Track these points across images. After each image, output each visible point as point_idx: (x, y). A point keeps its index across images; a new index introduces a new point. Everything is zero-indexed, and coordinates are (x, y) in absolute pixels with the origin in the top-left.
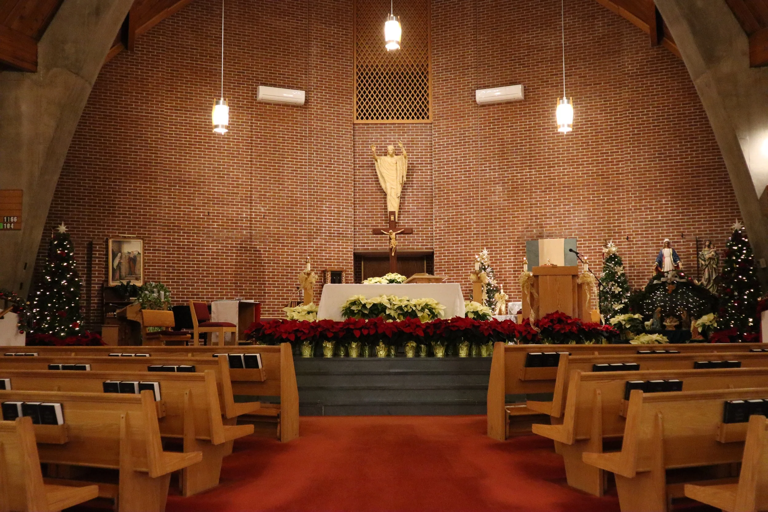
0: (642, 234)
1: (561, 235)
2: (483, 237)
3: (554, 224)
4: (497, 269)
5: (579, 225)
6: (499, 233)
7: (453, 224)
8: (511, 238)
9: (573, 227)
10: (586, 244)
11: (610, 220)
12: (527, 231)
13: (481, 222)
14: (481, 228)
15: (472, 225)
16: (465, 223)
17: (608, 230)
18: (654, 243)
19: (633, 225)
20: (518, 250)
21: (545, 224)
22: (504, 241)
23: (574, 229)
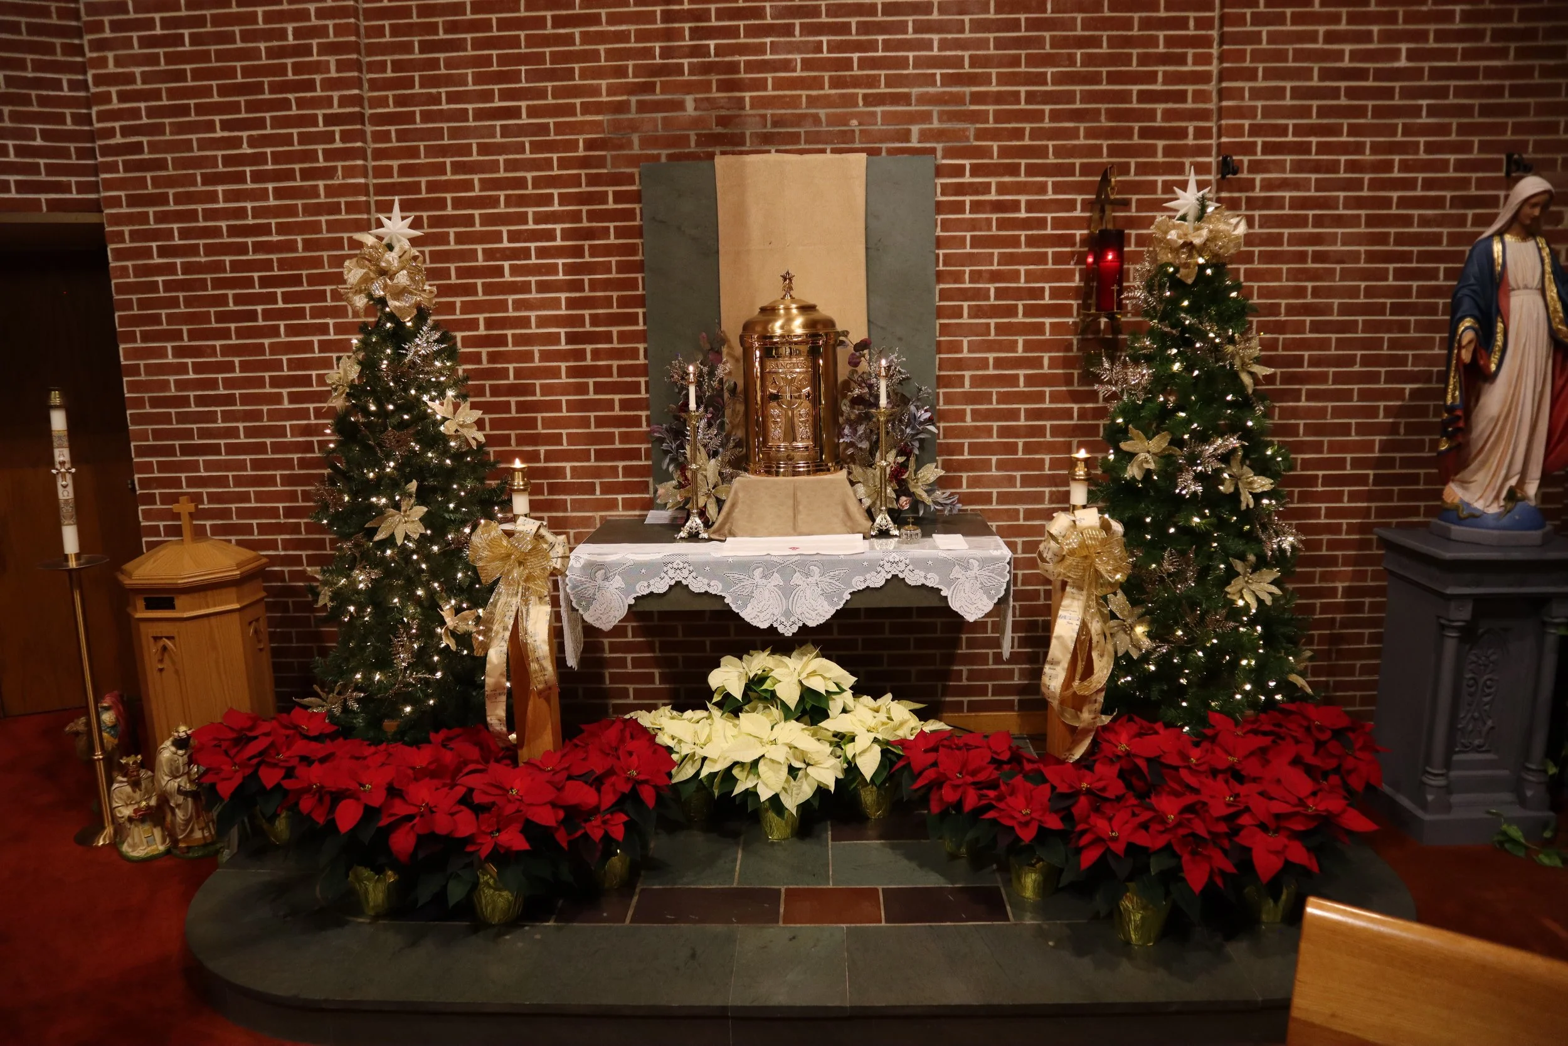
0: (1304, 148)
1: (847, 136)
2: (385, 137)
3: (807, 64)
4: (473, 324)
5: (948, 80)
6: (480, 115)
7: (205, 56)
8: (551, 146)
9: (915, 91)
10: (985, 188)
11: (1127, 59)
12: (642, 107)
13: (372, 49)
14: (374, 85)
15: (318, 67)
16: (271, 53)
17: (1113, 115)
18: (1360, 203)
19: (1256, 94)
20: (593, 216)
21: (751, 67)
22: (511, 165)
23: (923, 99)
